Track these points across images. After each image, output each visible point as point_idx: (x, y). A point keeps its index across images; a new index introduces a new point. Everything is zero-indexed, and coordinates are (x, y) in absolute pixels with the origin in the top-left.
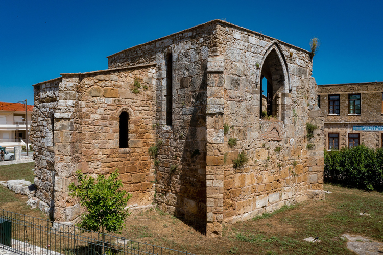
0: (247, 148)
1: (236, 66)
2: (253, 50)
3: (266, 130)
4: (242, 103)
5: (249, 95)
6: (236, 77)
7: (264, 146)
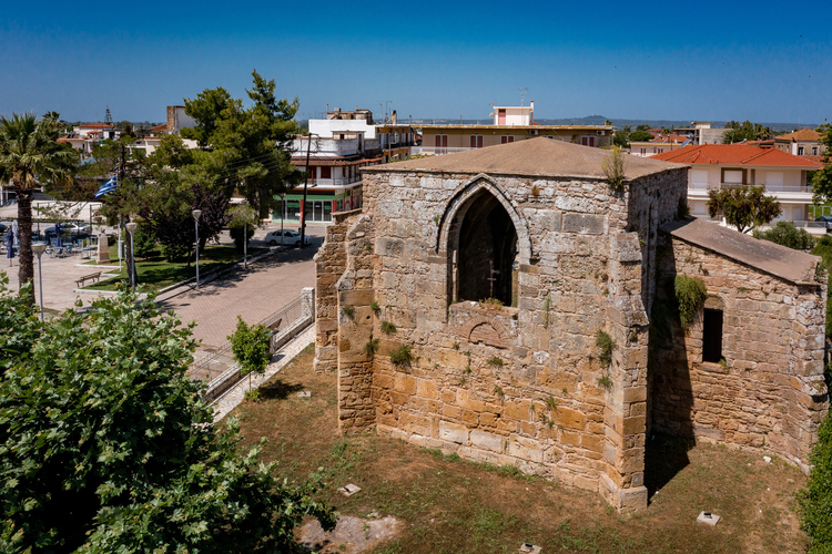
0: (417, 341)
1: (394, 224)
2: (428, 197)
3: (461, 322)
4: (407, 276)
5: (420, 266)
6: (395, 239)
7: (457, 347)
